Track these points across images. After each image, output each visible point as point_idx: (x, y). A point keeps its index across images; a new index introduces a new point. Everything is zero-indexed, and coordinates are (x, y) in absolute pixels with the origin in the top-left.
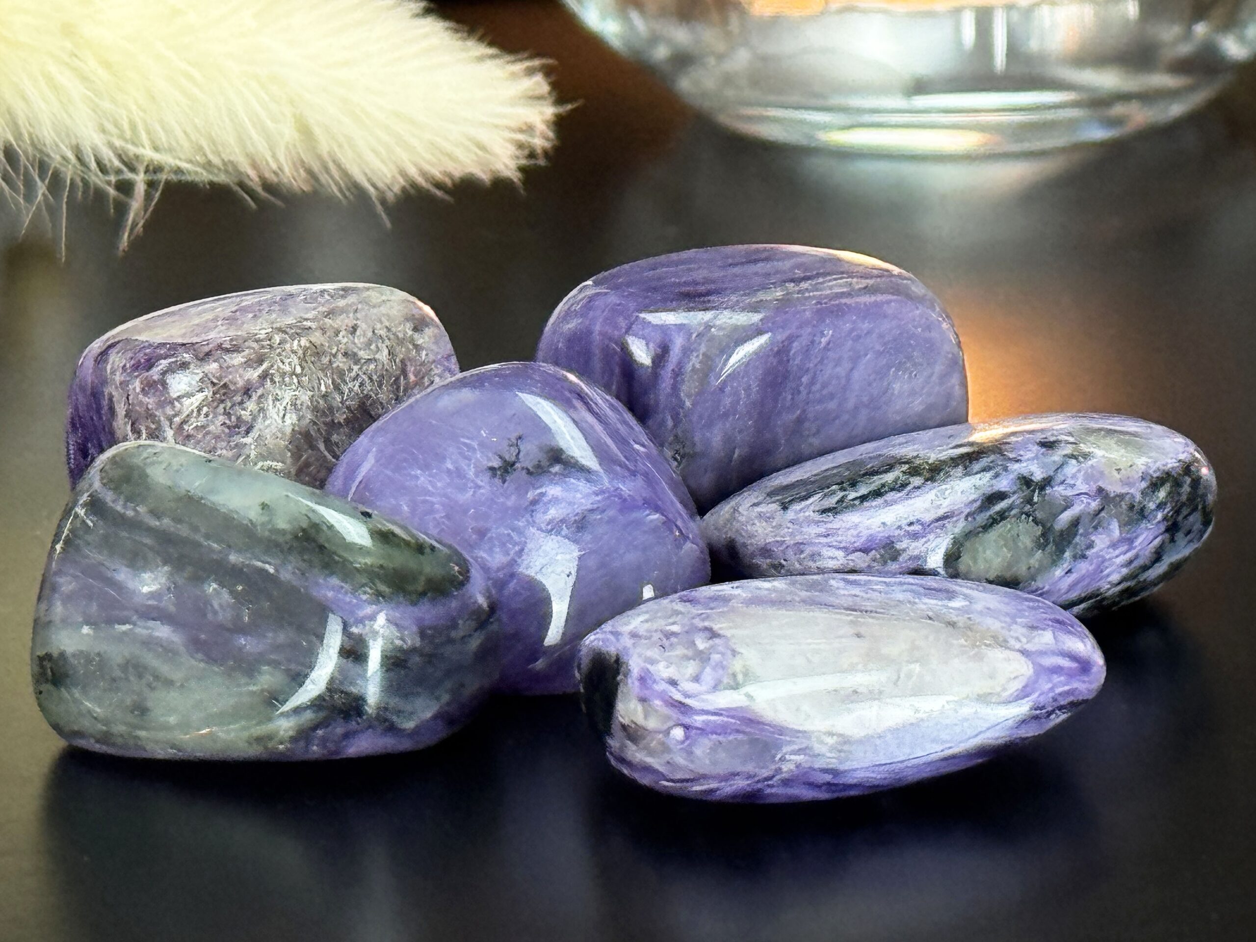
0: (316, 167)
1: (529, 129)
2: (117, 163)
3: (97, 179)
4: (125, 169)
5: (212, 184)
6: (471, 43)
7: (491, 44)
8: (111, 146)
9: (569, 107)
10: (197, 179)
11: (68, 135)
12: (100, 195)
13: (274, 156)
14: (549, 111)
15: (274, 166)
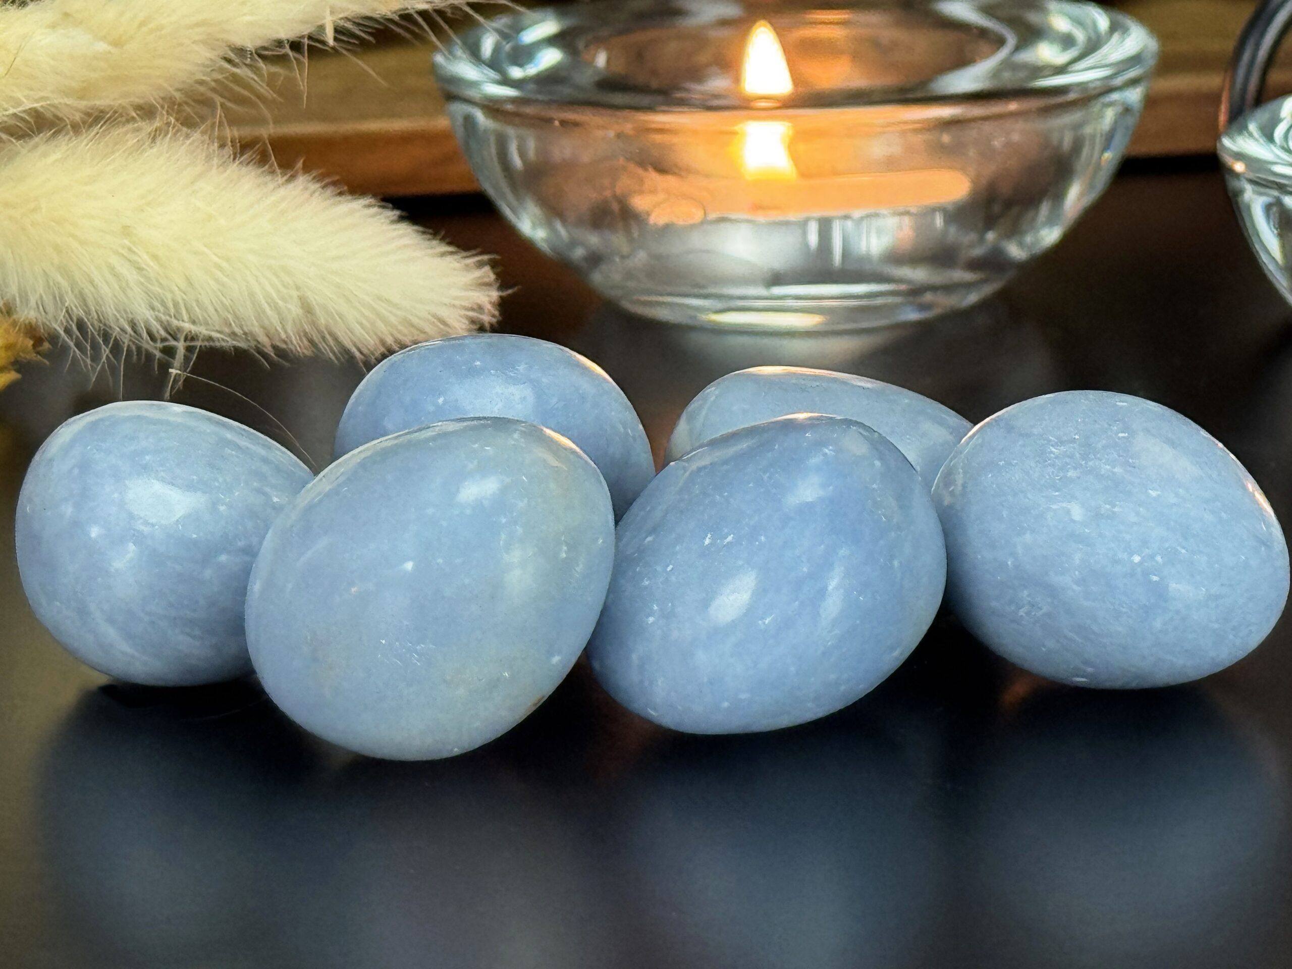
0: (316, 338)
1: (480, 308)
2: (163, 333)
3: (147, 345)
4: (170, 338)
5: (236, 349)
6: (435, 243)
7: (450, 244)
8: (158, 319)
9: (510, 291)
10: (224, 344)
11: (126, 311)
12: (149, 356)
13: (283, 328)
14: (495, 295)
15: (283, 336)
